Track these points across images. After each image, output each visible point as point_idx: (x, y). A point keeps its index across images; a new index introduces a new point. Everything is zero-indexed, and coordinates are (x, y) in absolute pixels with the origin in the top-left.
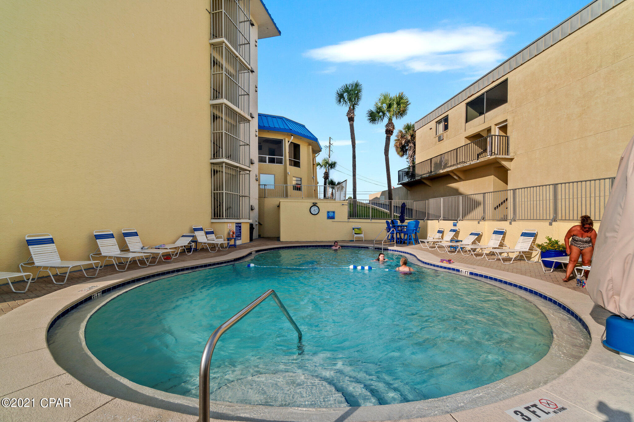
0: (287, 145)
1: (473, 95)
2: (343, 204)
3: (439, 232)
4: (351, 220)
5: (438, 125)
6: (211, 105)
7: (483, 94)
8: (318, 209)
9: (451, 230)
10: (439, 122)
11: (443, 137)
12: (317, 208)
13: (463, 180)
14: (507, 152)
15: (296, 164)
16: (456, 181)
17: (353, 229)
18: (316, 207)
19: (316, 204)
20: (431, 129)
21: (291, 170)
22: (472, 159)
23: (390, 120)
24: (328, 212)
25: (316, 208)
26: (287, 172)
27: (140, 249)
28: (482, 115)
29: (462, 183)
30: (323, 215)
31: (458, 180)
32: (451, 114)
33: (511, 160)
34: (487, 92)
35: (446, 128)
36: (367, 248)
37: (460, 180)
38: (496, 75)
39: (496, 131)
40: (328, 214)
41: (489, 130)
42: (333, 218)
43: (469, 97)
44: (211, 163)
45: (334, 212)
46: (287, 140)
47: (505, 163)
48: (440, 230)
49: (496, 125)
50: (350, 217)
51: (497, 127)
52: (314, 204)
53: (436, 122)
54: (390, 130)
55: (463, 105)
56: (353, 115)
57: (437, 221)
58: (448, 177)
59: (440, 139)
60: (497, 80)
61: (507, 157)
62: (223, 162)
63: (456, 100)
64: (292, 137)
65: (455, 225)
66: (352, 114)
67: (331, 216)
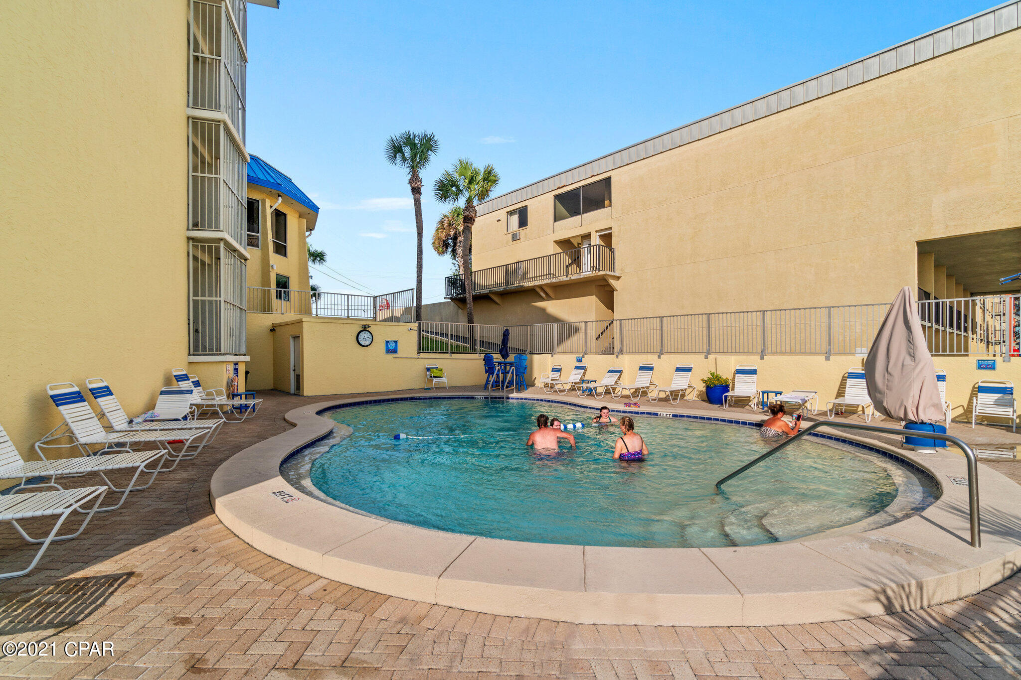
0: (269, 212)
1: (565, 186)
2: (411, 329)
3: (554, 370)
4: (422, 355)
5: (509, 216)
6: (188, 118)
7: (578, 189)
8: (371, 337)
9: (577, 368)
10: (511, 213)
11: (519, 235)
12: (369, 334)
13: (553, 299)
14: (613, 269)
15: (281, 249)
16: (543, 299)
17: (428, 369)
18: (367, 332)
19: (369, 327)
20: (499, 220)
21: (275, 259)
22: (573, 273)
23: (469, 201)
24: (387, 342)
25: (367, 335)
26: (269, 264)
27: (126, 424)
28: (577, 215)
29: (550, 302)
30: (379, 346)
31: (545, 298)
32: (533, 207)
33: (618, 278)
34: (583, 187)
35: (523, 223)
36: (473, 398)
37: (549, 298)
38: (596, 168)
39: (596, 240)
40: (387, 346)
41: (587, 236)
42: (395, 351)
43: (559, 188)
44: (189, 239)
45: (396, 342)
46: (268, 203)
47: (613, 282)
48: (555, 367)
49: (597, 231)
50: (420, 349)
51: (598, 234)
52: (365, 328)
53: (507, 212)
54: (471, 218)
55: (550, 197)
56: (420, 185)
57: (550, 355)
58: (533, 293)
59: (515, 238)
60: (598, 175)
61: (612, 274)
62: (221, 239)
63: (540, 188)
64: (280, 199)
65: (579, 360)
66: (419, 183)
67: (392, 348)
